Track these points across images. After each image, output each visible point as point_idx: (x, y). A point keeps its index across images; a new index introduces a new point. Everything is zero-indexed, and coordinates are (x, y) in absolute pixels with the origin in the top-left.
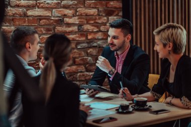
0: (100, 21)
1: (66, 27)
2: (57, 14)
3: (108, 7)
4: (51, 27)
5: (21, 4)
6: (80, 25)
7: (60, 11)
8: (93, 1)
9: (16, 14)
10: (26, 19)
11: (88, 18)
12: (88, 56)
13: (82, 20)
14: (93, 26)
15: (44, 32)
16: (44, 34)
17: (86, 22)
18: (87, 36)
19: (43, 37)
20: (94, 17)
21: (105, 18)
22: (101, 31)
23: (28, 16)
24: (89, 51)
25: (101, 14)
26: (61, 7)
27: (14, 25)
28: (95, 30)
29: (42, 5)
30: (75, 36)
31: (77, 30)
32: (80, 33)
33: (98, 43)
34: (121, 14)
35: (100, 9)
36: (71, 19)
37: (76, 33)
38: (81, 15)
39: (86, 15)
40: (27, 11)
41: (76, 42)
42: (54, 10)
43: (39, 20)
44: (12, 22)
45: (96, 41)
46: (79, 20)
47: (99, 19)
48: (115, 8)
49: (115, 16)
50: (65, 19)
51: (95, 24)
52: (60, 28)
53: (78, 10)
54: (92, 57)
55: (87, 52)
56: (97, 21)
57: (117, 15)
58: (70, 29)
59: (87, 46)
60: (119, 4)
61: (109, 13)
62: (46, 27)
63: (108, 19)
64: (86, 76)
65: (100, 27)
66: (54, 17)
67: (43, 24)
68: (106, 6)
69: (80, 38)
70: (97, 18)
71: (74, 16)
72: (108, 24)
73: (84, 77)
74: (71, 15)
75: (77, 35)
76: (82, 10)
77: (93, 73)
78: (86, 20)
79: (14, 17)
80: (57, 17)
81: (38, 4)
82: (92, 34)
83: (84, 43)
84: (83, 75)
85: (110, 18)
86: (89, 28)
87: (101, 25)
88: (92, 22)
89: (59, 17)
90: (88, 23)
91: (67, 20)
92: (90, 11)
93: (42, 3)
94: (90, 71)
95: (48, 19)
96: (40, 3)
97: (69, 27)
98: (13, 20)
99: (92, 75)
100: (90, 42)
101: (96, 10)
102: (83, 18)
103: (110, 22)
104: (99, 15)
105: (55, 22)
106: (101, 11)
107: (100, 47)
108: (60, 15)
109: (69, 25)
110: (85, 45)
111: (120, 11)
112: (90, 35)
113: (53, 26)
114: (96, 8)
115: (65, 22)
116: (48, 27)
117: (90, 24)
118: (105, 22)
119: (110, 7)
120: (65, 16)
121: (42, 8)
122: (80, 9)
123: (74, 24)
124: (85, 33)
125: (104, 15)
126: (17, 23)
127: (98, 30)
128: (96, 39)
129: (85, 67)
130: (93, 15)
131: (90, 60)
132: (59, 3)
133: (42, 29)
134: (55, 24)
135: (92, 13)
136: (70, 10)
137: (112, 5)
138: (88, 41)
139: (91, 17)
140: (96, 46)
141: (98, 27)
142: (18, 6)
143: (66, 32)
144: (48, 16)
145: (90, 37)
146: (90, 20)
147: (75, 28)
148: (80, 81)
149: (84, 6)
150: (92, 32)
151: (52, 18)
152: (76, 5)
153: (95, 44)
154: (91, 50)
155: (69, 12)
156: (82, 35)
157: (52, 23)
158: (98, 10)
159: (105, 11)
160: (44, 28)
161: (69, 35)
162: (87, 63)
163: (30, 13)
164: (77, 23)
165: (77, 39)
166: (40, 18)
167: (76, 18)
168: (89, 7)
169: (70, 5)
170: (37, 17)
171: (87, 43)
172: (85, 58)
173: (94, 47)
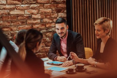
0: (53, 16)
1: (33, 20)
2: (28, 13)
3: (58, 8)
4: (24, 21)
5: (6, 8)
6: (41, 19)
7: (30, 11)
8: (49, 4)
9: (3, 14)
10: (10, 17)
11: (46, 14)
12: (46, 37)
13: (43, 16)
14: (49, 19)
15: (20, 24)
16: (20, 25)
17: (45, 17)
18: (46, 25)
19: (20, 27)
20: (49, 14)
21: (56, 14)
22: (54, 22)
23: (10, 15)
24: (47, 34)
25: (54, 12)
26: (30, 9)
27: (2, 20)
28: (50, 22)
29: (18, 8)
30: (38, 25)
31: (40, 22)
32: (42, 23)
33: (53, 29)
34: (65, 11)
35: (53, 9)
36: (36, 16)
37: (39, 24)
38: (42, 13)
39: (45, 13)
40: (10, 11)
41: (39, 29)
42: (26, 11)
43: (17, 17)
44: (1, 19)
45: (51, 28)
46: (41, 16)
47: (53, 15)
48: (62, 8)
49: (62, 13)
50: (32, 16)
51: (50, 18)
52: (29, 21)
53: (40, 10)
54: (49, 38)
55: (46, 35)
56: (51, 16)
57: (63, 12)
58: (36, 21)
59: (46, 31)
60: (64, 6)
61: (59, 11)
62: (21, 21)
63: (58, 14)
64: (46, 50)
65: (53, 19)
66: (26, 15)
67: (20, 19)
68: (57, 7)
69: (41, 27)
70: (52, 14)
71: (38, 13)
72: (58, 18)
73: (44, 50)
74: (36, 13)
75: (40, 25)
76: (42, 10)
77: (50, 47)
78: (45, 15)
79: (2, 16)
80: (28, 14)
81: (16, 7)
82: (49, 24)
83: (44, 29)
84: (44, 49)
85: (59, 14)
86: (47, 21)
87: (54, 19)
88: (49, 17)
89: (29, 14)
90: (46, 18)
91: (33, 16)
92: (47, 10)
93: (19, 7)
94: (48, 46)
95: (22, 16)
96: (17, 7)
97: (35, 20)
98: (2, 17)
99: (49, 48)
100: (47, 29)
101: (51, 10)
102: (43, 15)
103: (59, 16)
104: (53, 13)
105: (26, 18)
106: (53, 10)
107: (53, 32)
108: (29, 13)
109: (35, 19)
110: (45, 31)
111: (65, 9)
112: (48, 24)
113: (26, 20)
114: (50, 8)
115: (33, 18)
116: (23, 21)
117: (47, 18)
118: (56, 16)
119: (59, 7)
120: (32, 14)
121: (19, 9)
122: (41, 9)
123: (38, 19)
124: (44, 24)
125: (55, 12)
126: (4, 19)
127: (52, 21)
128: (51, 27)
129: (45, 44)
130: (49, 13)
131: (48, 39)
132: (29, 6)
133: (19, 22)
134: (26, 19)
135: (48, 12)
136: (36, 10)
137: (60, 6)
138: (46, 28)
139: (48, 14)
140: (51, 31)
141: (52, 20)
142: (4, 9)
143: (34, 23)
144: (23, 14)
145: (47, 26)
146: (48, 15)
147: (39, 21)
148: (42, 52)
149: (44, 7)
150: (49, 23)
151: (25, 15)
152: (39, 7)
153: (51, 30)
154: (48, 33)
155: (35, 11)
156: (43, 25)
157: (25, 18)
158: (52, 9)
159: (56, 10)
160: (20, 21)
161: (35, 25)
162: (46, 42)
163: (12, 13)
164: (40, 18)
165: (40, 27)
166: (18, 16)
167: (39, 15)
168: (47, 8)
169: (35, 7)
170: (16, 15)
171: (46, 29)
172: (45, 38)
173: (50, 31)
